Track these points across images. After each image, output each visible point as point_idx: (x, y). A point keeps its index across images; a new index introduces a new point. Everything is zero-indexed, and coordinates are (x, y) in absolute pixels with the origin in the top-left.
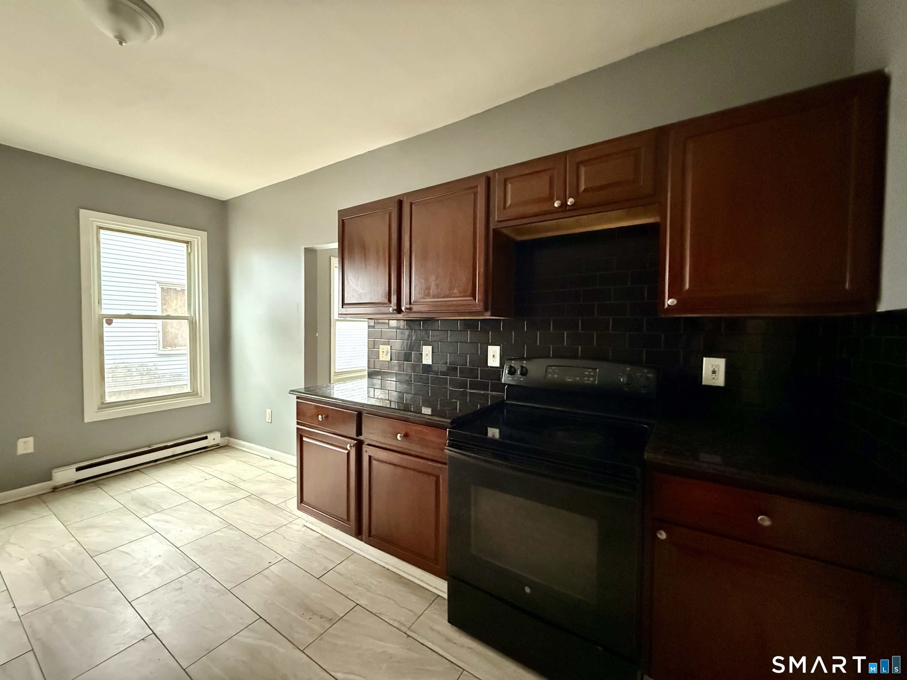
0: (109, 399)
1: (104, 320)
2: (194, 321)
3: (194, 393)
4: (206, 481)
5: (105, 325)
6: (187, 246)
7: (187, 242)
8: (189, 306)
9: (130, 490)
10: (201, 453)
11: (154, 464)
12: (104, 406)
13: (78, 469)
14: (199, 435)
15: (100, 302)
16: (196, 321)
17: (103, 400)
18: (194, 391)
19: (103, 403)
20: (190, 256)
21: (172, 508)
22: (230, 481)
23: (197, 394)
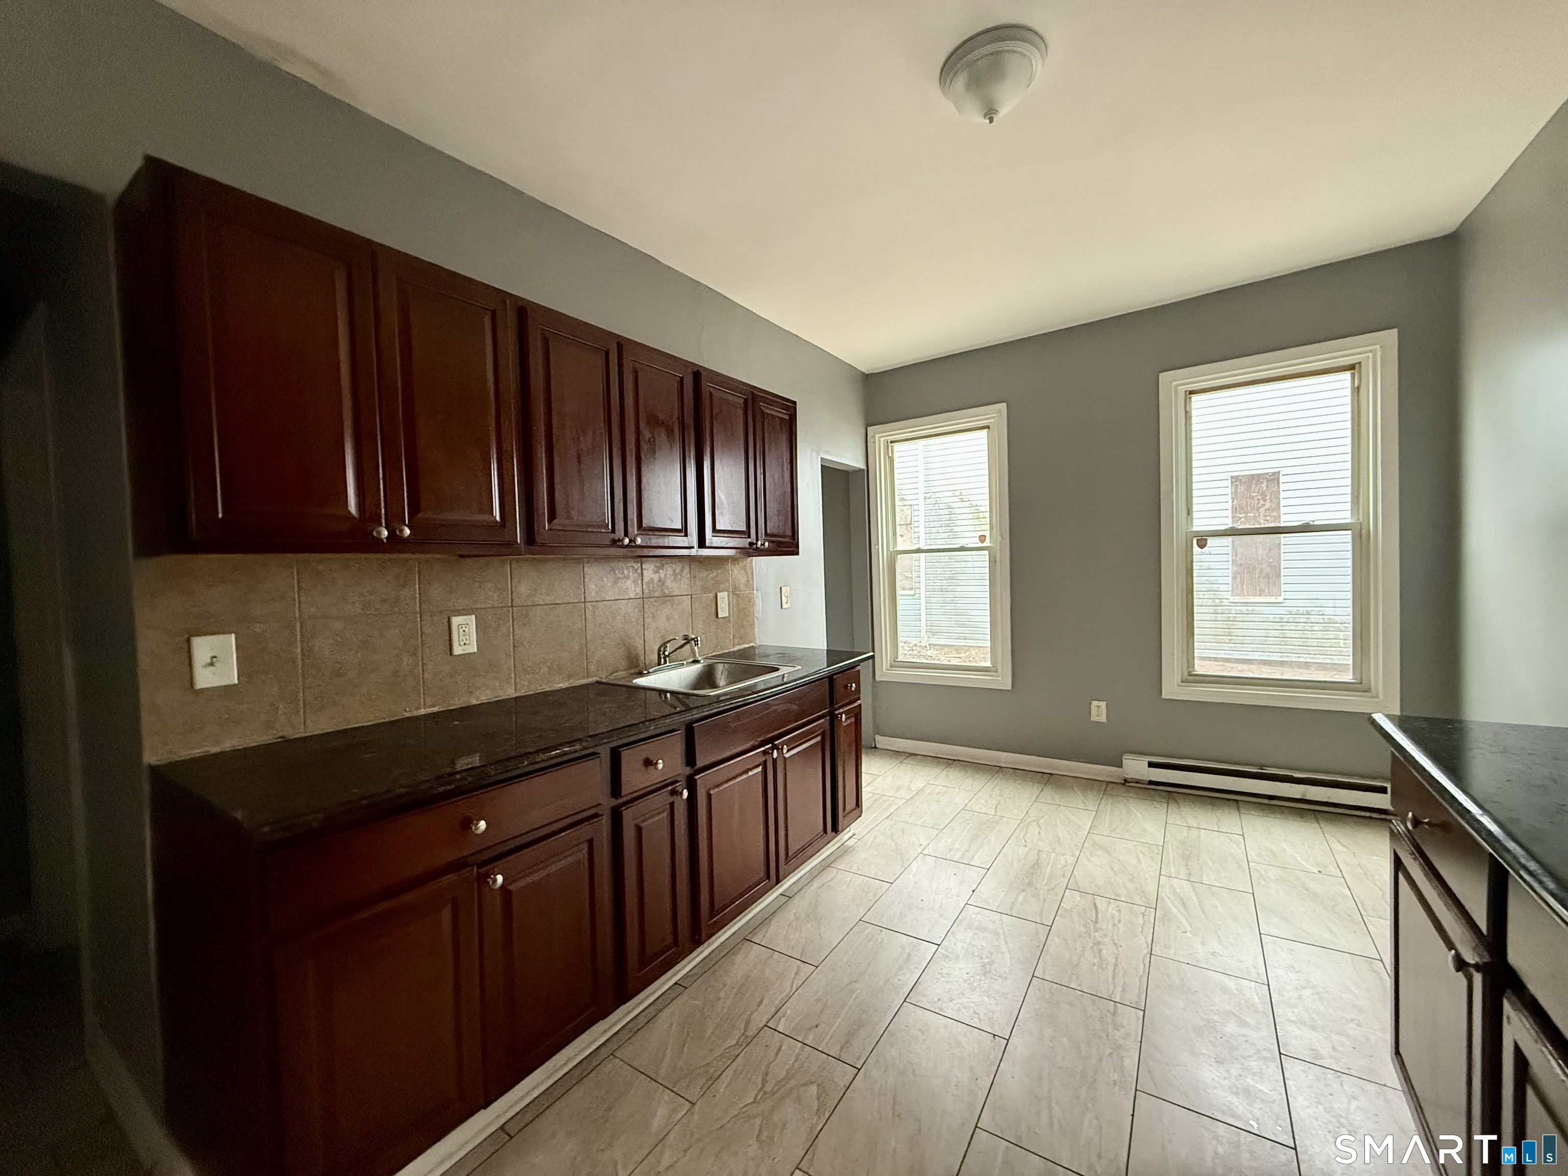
0: (1200, 668)
1: (1195, 541)
2: (1364, 532)
3: (1360, 687)
4: (1320, 875)
5: (1196, 549)
6: (1353, 376)
7: (1352, 367)
8: (1356, 500)
9: (1195, 825)
10: (1370, 818)
11: (1266, 801)
12: (1192, 678)
13: (1151, 765)
14: (1362, 776)
15: (1189, 512)
16: (1369, 531)
17: (1190, 669)
18: (1361, 683)
19: (1190, 674)
20: (1358, 396)
21: (1214, 888)
22: (1362, 903)
23: (1368, 690)
